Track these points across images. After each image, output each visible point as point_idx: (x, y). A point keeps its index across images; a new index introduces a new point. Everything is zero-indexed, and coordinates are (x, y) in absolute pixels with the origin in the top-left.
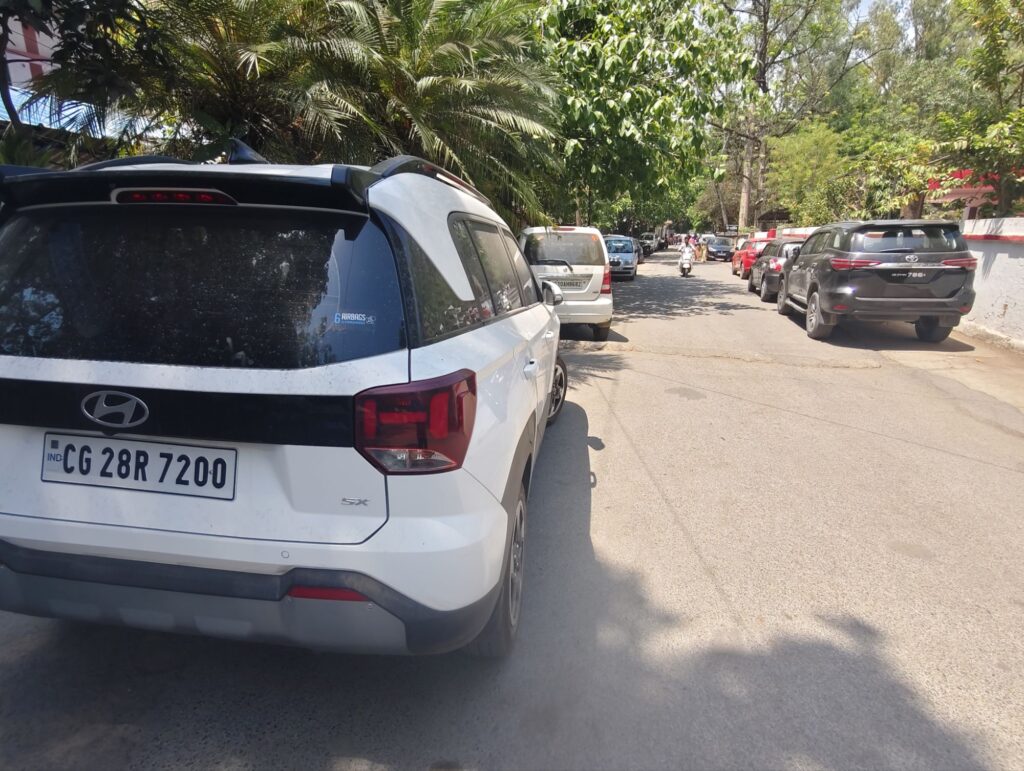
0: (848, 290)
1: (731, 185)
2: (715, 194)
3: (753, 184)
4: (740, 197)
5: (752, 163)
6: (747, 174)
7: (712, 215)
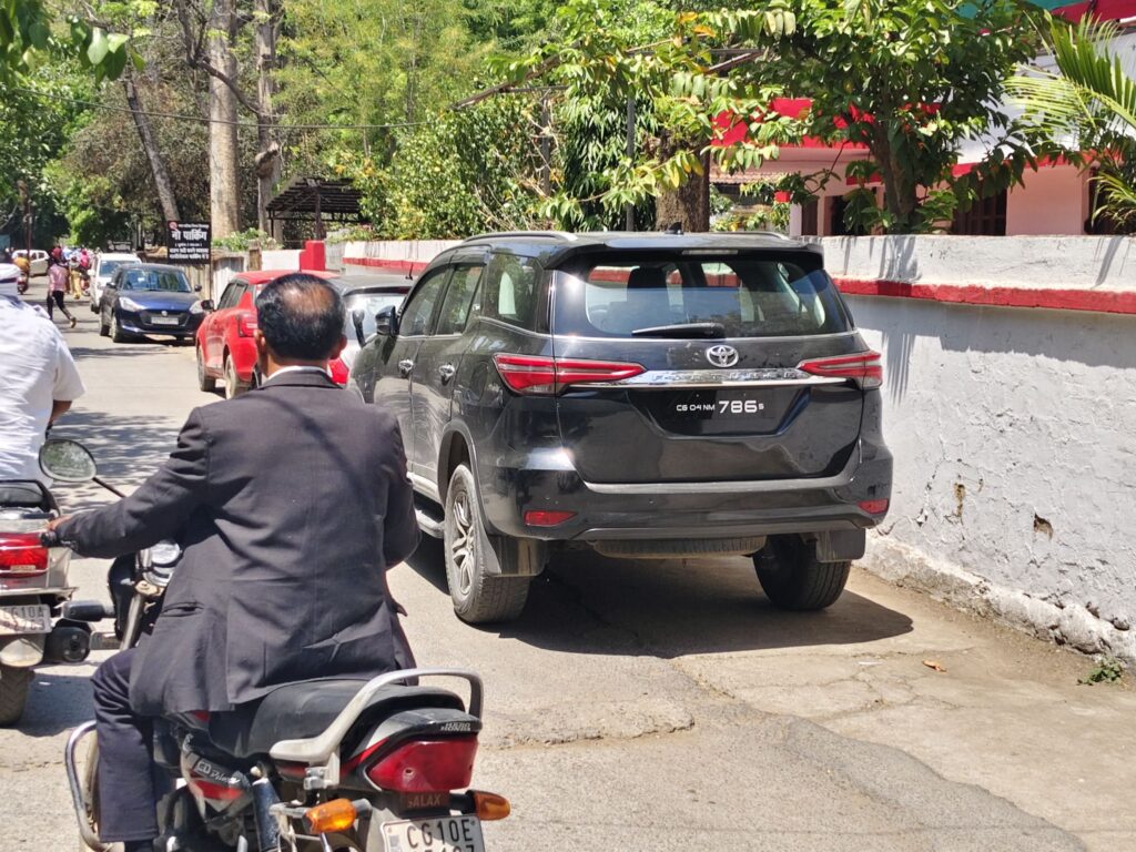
0: (559, 459)
1: (178, 100)
2: (131, 125)
3: (241, 100)
4: (207, 138)
5: (233, 35)
6: (219, 65)
7: (127, 190)
